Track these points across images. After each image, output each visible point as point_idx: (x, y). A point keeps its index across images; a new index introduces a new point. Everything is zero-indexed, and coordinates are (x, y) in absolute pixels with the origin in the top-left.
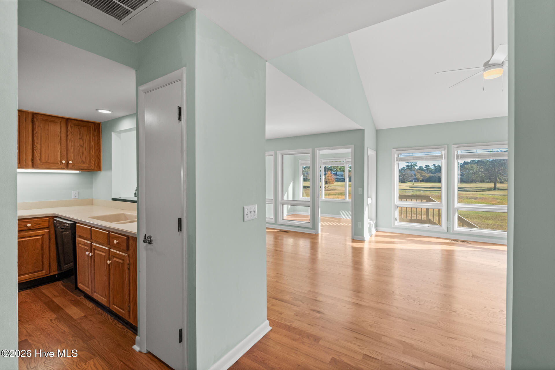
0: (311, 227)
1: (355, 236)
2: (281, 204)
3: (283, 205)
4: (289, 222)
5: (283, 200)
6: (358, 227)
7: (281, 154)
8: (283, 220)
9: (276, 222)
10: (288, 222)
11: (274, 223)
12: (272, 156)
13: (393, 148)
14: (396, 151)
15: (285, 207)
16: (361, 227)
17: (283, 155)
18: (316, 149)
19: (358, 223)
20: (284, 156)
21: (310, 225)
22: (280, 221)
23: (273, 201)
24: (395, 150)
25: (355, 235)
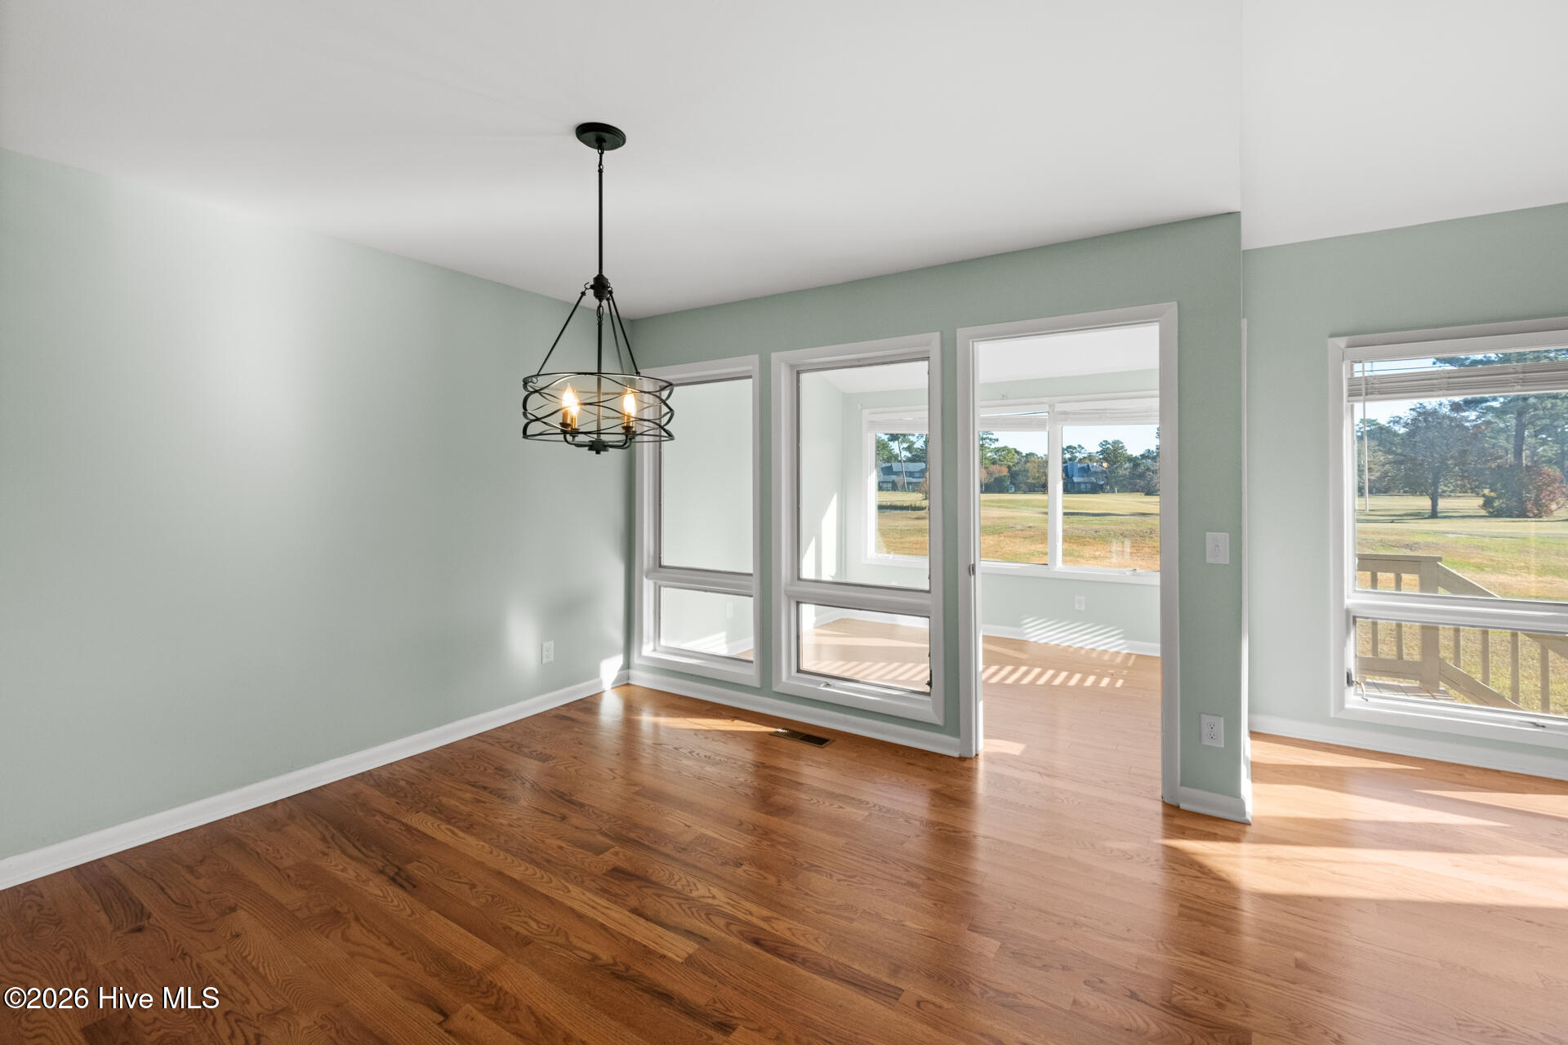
0: (938, 720)
1: (1185, 790)
2: (789, 597)
3: (798, 603)
4: (828, 685)
5: (799, 579)
6: (1207, 742)
7: (792, 367)
8: (799, 671)
9: (766, 685)
10: (822, 688)
11: (758, 685)
12: (750, 377)
13: (1333, 335)
14: (1349, 346)
15: (808, 611)
16: (1221, 744)
17: (798, 373)
18: (961, 333)
19: (1206, 719)
20: (804, 377)
21: (928, 710)
22: (786, 678)
23: (755, 584)
24: (1342, 342)
25: (1181, 785)
